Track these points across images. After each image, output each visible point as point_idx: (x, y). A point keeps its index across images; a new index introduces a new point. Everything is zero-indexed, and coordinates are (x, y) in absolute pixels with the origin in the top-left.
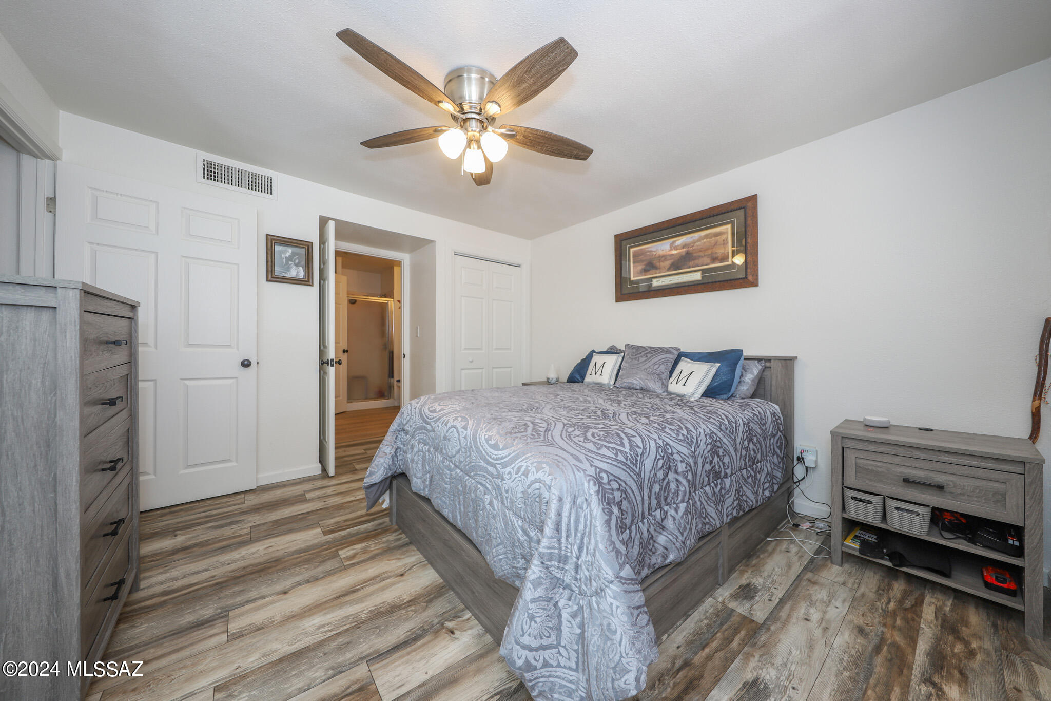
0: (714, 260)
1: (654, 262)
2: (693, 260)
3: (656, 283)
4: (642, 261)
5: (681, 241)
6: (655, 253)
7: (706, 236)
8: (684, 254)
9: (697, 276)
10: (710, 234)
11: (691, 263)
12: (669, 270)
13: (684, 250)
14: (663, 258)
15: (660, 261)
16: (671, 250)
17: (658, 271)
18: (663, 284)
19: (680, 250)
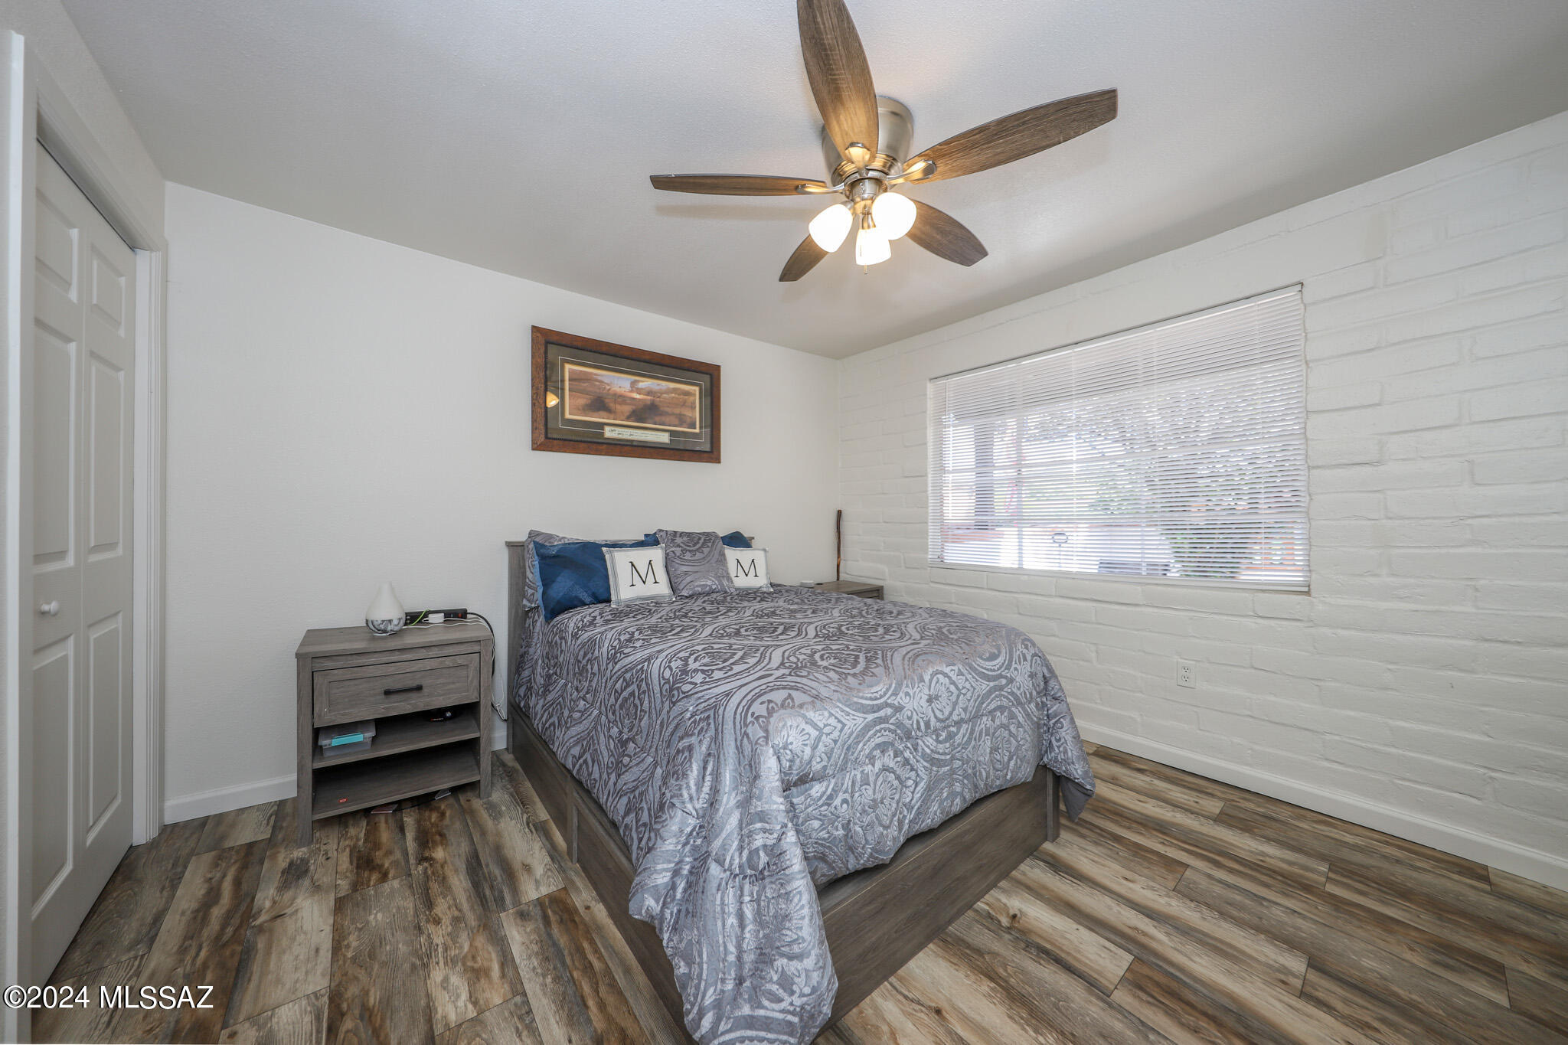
0: (681, 423)
1: (607, 401)
2: (661, 415)
3: (609, 433)
4: (583, 392)
5: (646, 383)
6: (608, 387)
7: (675, 390)
8: (649, 403)
9: (664, 438)
10: (678, 389)
11: (657, 419)
12: (628, 418)
13: (649, 398)
14: (621, 399)
15: (615, 402)
16: (632, 391)
17: (612, 416)
18: (620, 437)
19: (645, 397)
